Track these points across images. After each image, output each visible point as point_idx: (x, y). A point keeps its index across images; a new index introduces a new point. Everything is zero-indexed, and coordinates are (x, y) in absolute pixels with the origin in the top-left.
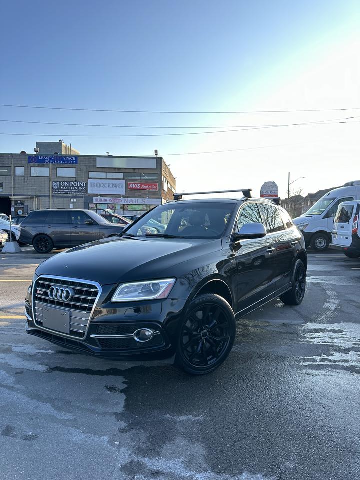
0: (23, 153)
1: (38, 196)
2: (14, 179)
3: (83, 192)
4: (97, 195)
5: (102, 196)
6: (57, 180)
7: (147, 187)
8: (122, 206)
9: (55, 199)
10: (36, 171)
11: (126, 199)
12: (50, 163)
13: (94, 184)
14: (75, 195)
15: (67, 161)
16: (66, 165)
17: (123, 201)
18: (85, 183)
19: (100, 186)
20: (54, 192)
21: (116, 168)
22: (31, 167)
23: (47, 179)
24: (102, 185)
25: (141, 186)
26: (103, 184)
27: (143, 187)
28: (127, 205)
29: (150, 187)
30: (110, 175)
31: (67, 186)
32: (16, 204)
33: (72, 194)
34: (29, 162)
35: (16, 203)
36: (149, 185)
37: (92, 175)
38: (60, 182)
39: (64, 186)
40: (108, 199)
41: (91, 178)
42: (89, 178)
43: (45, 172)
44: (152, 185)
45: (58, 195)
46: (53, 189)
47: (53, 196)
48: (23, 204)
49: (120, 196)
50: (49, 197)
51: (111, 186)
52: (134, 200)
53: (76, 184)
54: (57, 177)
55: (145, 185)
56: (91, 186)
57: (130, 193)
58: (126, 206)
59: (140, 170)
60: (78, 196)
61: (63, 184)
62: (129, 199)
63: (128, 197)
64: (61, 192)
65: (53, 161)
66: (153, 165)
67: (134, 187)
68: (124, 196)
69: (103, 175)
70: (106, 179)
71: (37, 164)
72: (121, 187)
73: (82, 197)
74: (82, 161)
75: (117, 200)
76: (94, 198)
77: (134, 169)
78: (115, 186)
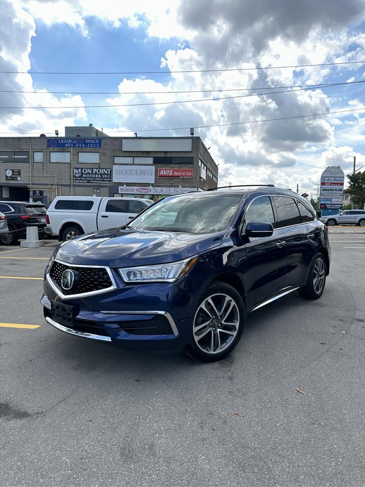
0: (43, 135)
1: (57, 185)
2: (33, 166)
3: (108, 181)
4: (122, 184)
5: (128, 184)
6: (77, 167)
7: (180, 174)
8: (151, 196)
9: (77, 188)
10: (56, 157)
11: (156, 188)
12: (71, 147)
13: (120, 170)
14: (98, 184)
15: (90, 144)
16: (89, 149)
17: (153, 191)
18: (109, 170)
19: (126, 172)
20: (75, 180)
21: (144, 152)
22: (50, 152)
23: (68, 165)
24: (128, 172)
25: (173, 173)
26: (129, 170)
27: (176, 174)
28: (157, 195)
29: (184, 174)
30: (137, 160)
31: (89, 173)
32: (34, 195)
33: (95, 183)
34: (49, 146)
35: (34, 192)
36: (182, 171)
37: (117, 160)
38: (82, 169)
39: (86, 174)
40: (135, 188)
41: (116, 164)
42: (114, 164)
43: (65, 157)
44: (186, 171)
45: (80, 184)
46: (74, 176)
47: (74, 186)
48: (41, 193)
49: (148, 185)
50: (70, 186)
51: (139, 173)
52: (164, 189)
53: (99, 171)
54: (78, 163)
55: (178, 171)
56: (116, 173)
57: (160, 181)
58: (156, 197)
59: (173, 154)
60: (101, 184)
61: (85, 171)
62: (159, 188)
63: (158, 186)
64: (83, 180)
65: (74, 145)
66: (187, 146)
67: (165, 174)
68: (153, 185)
69: (129, 160)
70: (133, 164)
71: (56, 149)
72: (149, 173)
73: (106, 187)
74: (106, 144)
75: (145, 189)
76: (120, 187)
77: (166, 152)
78: (143, 173)
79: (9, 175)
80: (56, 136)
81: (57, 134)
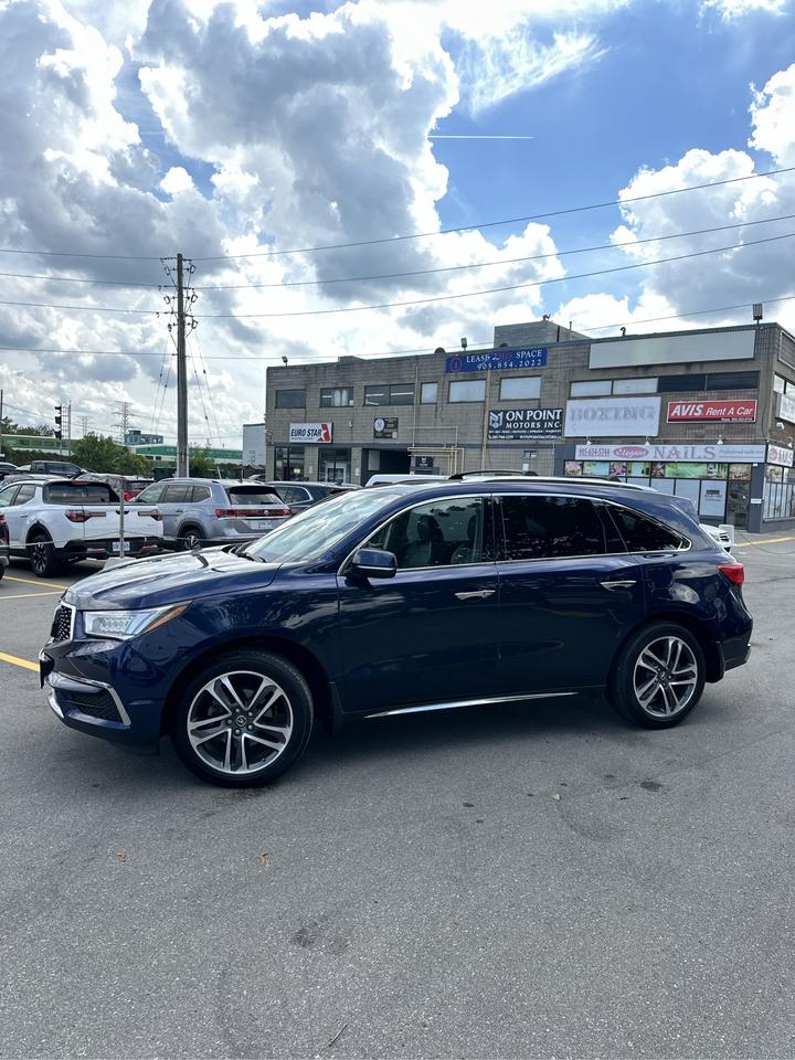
0: (440, 351)
1: (459, 446)
2: (419, 410)
3: (553, 434)
4: (582, 440)
5: (596, 440)
6: (497, 408)
7: (722, 412)
8: (648, 466)
9: (493, 451)
10: (460, 391)
11: (660, 447)
12: (487, 369)
13: (580, 411)
14: (534, 442)
15: (524, 360)
16: (521, 371)
17: (651, 453)
18: (559, 411)
19: (594, 416)
20: (492, 435)
21: (637, 367)
22: (450, 382)
23: (479, 407)
24: (599, 413)
25: (704, 410)
26: (601, 409)
27: (712, 412)
28: (662, 462)
29: (731, 412)
30: (621, 387)
31: (519, 421)
32: (417, 465)
33: (529, 439)
34: (448, 370)
35: (419, 460)
36: (728, 406)
37: (577, 390)
38: (505, 412)
39: (513, 422)
40: (612, 447)
41: (575, 398)
42: (570, 398)
43: (473, 390)
44: (736, 405)
45: (500, 442)
46: (490, 428)
47: (488, 446)
48: (430, 461)
49: (640, 439)
50: (481, 446)
51: (622, 414)
52: (681, 448)
53: (538, 415)
54: (499, 400)
55: (717, 406)
56: (573, 418)
57: (671, 430)
58: (659, 466)
59: (705, 366)
60: (541, 442)
61: (510, 417)
62: (669, 447)
63: (666, 442)
64: (505, 435)
65: (494, 364)
66: (744, 348)
67: (684, 414)
68: (653, 440)
69: (604, 388)
70: (612, 396)
71: (461, 375)
72: (646, 414)
73: (550, 446)
74: (556, 357)
75: (635, 449)
76: (578, 447)
77: (689, 365)
78: (631, 414)
79: (379, 429)
80: (462, 349)
81: (464, 346)
